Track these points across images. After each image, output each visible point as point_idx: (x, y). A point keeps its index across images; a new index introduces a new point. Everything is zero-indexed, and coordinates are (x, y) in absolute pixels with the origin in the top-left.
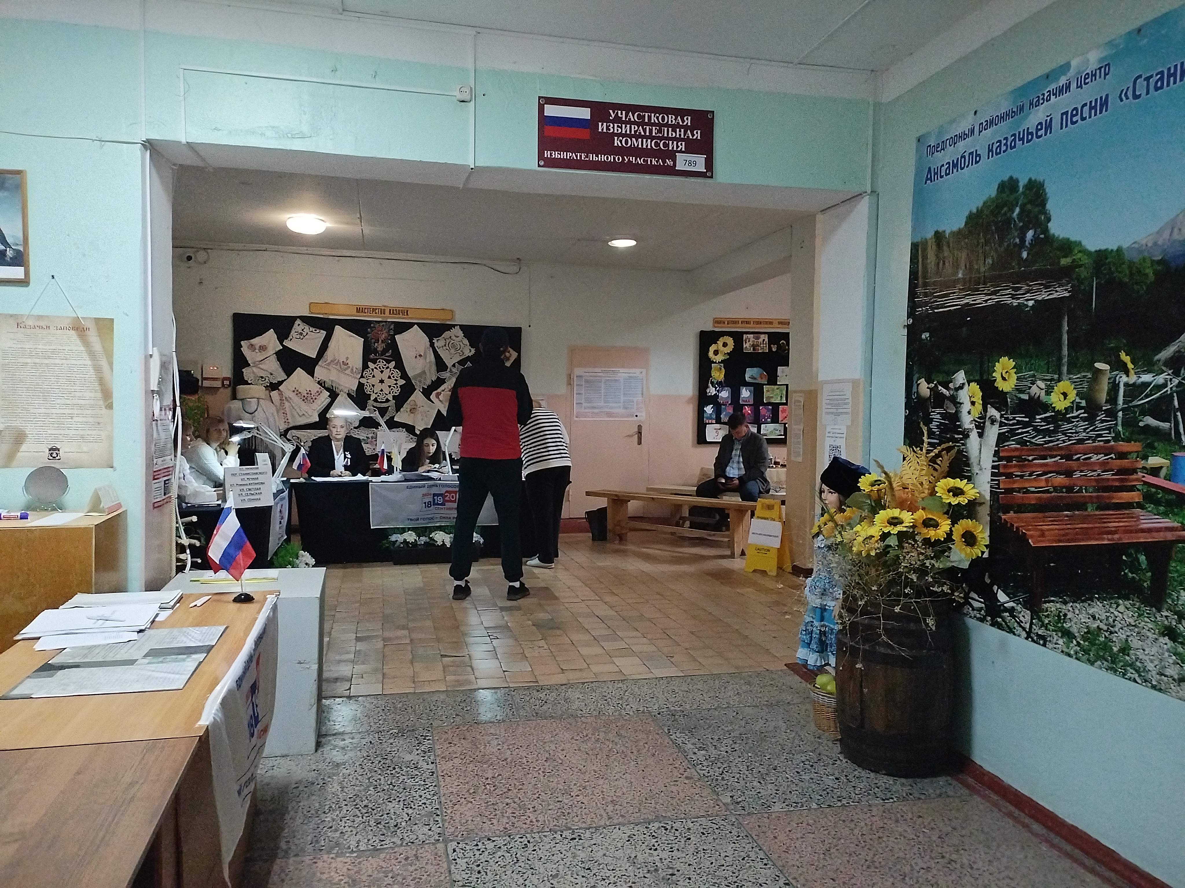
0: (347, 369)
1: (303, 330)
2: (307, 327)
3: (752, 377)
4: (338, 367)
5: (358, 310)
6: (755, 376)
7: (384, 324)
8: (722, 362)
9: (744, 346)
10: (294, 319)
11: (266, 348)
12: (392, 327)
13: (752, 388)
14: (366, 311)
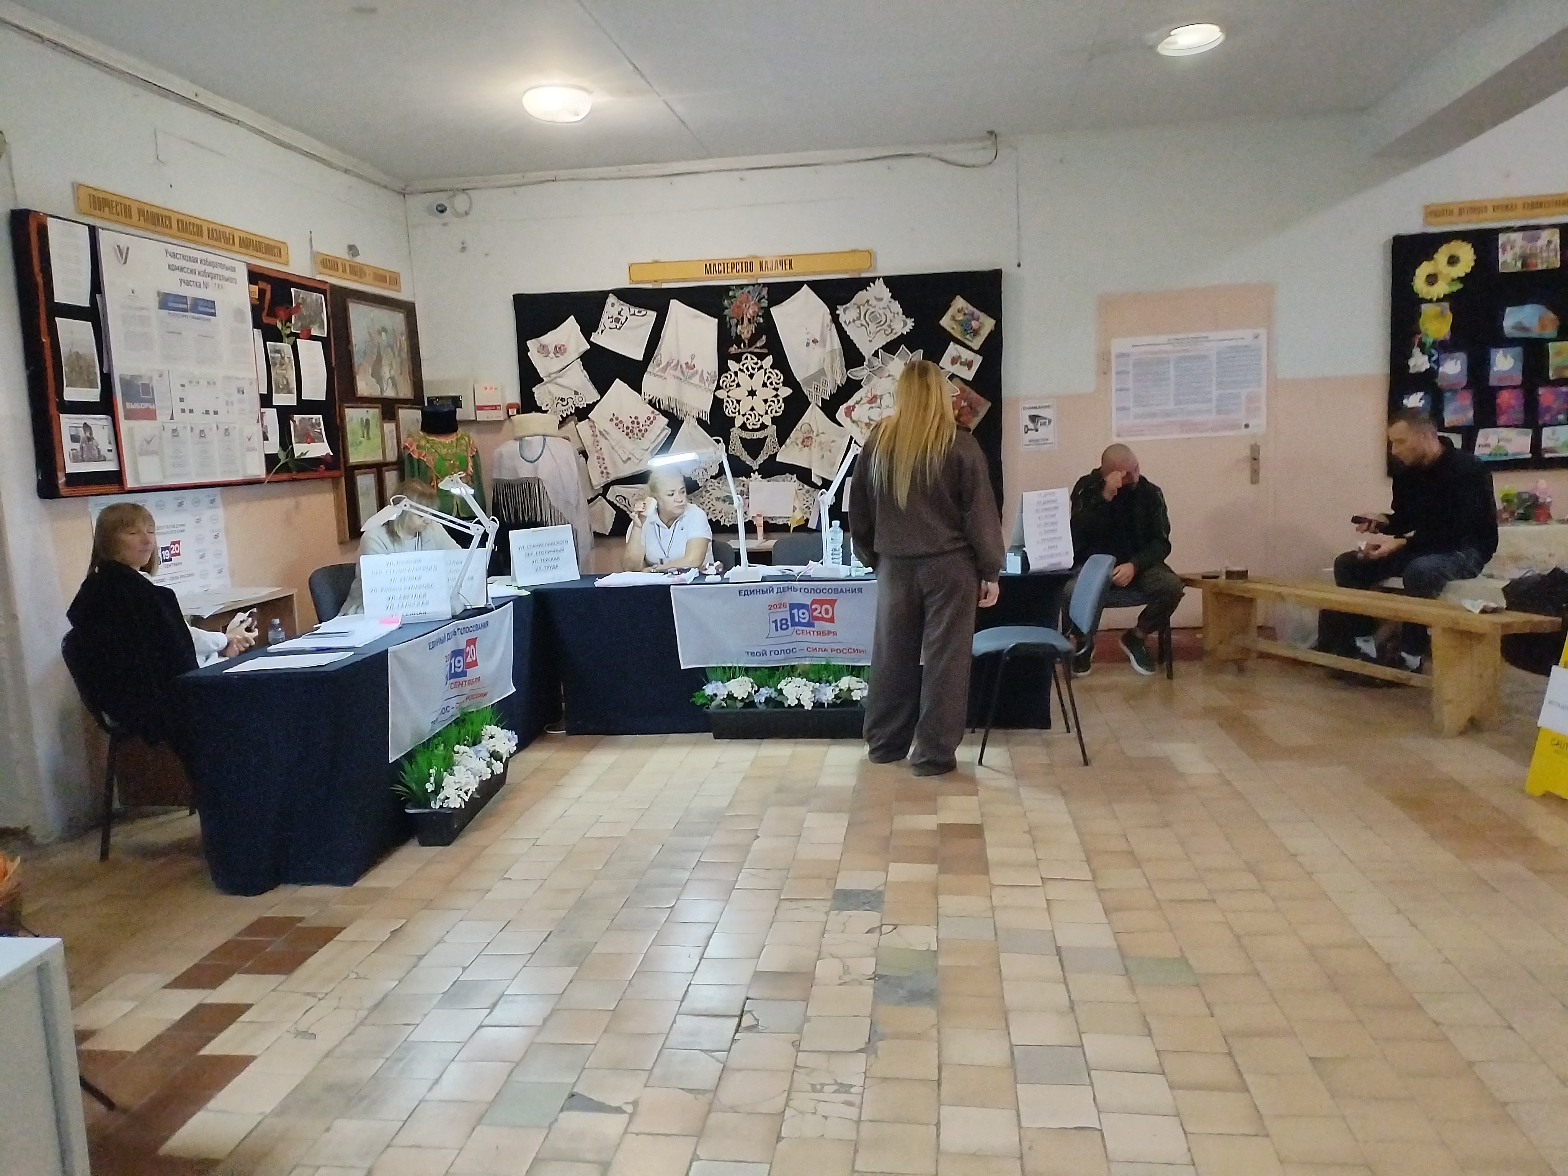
0: (693, 375)
1: (619, 314)
2: (626, 307)
3: (1520, 327)
4: (678, 373)
5: (708, 269)
6: (1527, 324)
7: (751, 288)
8: (1447, 297)
9: (1501, 260)
10: (604, 295)
11: (565, 350)
12: (765, 292)
13: (1518, 350)
14: (721, 268)
